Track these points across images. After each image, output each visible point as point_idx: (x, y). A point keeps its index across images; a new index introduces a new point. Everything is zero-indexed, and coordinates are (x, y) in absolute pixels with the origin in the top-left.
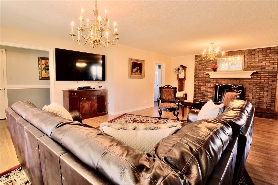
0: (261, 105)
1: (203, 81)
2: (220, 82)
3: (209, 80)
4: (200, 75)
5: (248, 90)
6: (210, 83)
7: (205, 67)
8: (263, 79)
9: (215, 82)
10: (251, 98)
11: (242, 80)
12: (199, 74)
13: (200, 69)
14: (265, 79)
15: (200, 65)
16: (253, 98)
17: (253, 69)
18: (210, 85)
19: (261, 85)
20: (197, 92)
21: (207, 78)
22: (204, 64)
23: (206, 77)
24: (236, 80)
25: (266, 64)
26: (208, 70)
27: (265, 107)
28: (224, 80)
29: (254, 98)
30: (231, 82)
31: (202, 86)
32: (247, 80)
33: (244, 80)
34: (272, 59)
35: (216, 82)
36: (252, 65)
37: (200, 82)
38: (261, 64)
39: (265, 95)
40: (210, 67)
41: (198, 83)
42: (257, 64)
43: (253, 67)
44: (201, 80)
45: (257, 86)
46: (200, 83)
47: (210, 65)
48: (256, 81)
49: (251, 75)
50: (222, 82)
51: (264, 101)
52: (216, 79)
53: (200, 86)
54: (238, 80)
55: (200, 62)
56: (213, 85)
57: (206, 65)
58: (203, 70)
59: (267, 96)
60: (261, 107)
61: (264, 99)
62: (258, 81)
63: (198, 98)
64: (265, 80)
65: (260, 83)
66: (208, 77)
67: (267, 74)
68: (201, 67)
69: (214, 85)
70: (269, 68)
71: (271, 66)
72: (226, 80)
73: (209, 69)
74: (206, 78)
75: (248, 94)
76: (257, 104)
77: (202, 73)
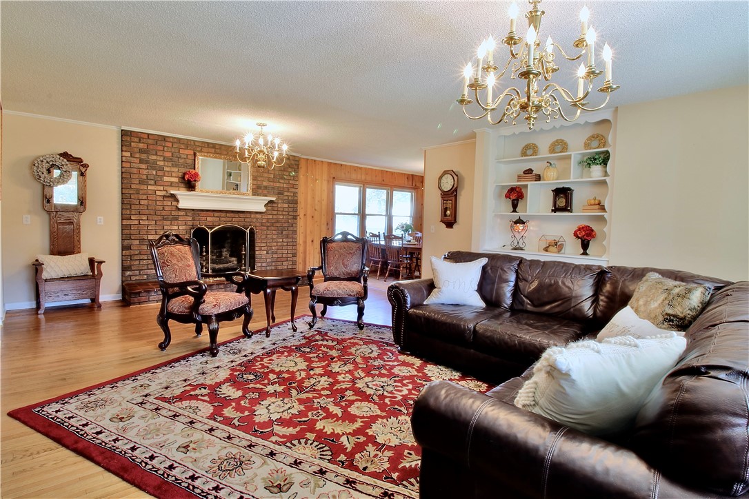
0: (280, 263)
1: (156, 217)
2: (204, 218)
3: (173, 213)
4: (145, 197)
5: (259, 236)
6: (176, 222)
7: (160, 173)
8: (280, 213)
9: (190, 218)
10: (265, 252)
11: (248, 215)
12: (141, 192)
13: (145, 177)
14: (284, 213)
15: (143, 166)
16: (267, 253)
17: (265, 192)
18: (176, 227)
19: (278, 225)
20: (137, 252)
21: (166, 208)
22: (155, 162)
23: (165, 203)
24: (237, 215)
25: (285, 185)
26: (170, 184)
27: (286, 267)
28: (211, 214)
29: (270, 252)
30: (228, 219)
31: (153, 232)
32: (258, 216)
33: (253, 216)
34: (292, 178)
35: (194, 220)
36: (265, 183)
37: (145, 218)
38: (278, 185)
39: (285, 244)
40: (174, 174)
41: (136, 222)
42: (272, 183)
43: (266, 188)
44: (147, 212)
45: (273, 228)
46: (146, 222)
47: (176, 170)
48: (271, 217)
49: (265, 206)
50: (209, 219)
51: (284, 256)
52: (193, 210)
53: (144, 232)
54: (241, 215)
55: (144, 156)
56: (184, 227)
57: (161, 169)
58: (152, 182)
59: (288, 245)
60: (280, 267)
61: (284, 251)
62: (275, 217)
63: (140, 270)
64: (283, 215)
65: (278, 221)
66: (169, 203)
67: (286, 205)
68: (145, 172)
69: (188, 227)
70: (289, 194)
71: (291, 190)
72: (216, 214)
73: (172, 183)
74: (164, 206)
75: (259, 244)
76: (273, 264)
77: (150, 192)
